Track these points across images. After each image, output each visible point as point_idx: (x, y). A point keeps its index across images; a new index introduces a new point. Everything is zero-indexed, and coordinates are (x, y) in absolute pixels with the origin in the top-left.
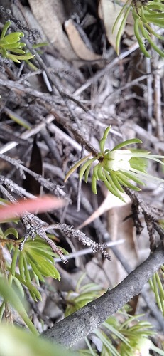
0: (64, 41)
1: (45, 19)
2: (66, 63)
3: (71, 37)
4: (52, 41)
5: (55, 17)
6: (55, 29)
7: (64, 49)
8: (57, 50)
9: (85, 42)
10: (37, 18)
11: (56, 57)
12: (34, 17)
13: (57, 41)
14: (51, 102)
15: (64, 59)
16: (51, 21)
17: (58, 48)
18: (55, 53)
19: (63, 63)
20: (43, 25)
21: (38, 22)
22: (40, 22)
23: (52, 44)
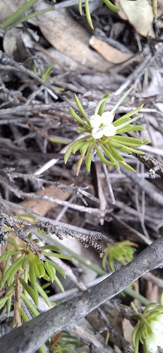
0: (95, 57)
1: (69, 48)
2: (103, 75)
3: (100, 51)
4: (84, 63)
5: (78, 42)
6: (81, 51)
7: (96, 64)
8: (91, 68)
9: (119, 50)
10: (62, 50)
11: (92, 74)
12: (59, 51)
13: (88, 61)
14: (62, 109)
15: (101, 72)
16: (75, 47)
17: (92, 66)
18: (90, 71)
19: (101, 76)
20: (69, 54)
21: (63, 53)
22: (66, 53)
23: (84, 65)
